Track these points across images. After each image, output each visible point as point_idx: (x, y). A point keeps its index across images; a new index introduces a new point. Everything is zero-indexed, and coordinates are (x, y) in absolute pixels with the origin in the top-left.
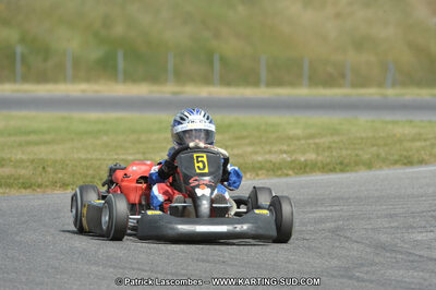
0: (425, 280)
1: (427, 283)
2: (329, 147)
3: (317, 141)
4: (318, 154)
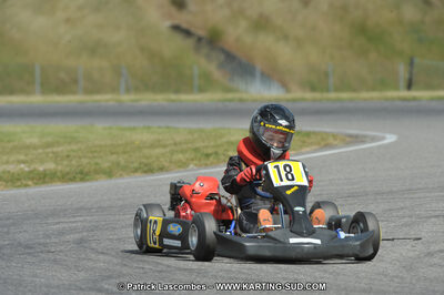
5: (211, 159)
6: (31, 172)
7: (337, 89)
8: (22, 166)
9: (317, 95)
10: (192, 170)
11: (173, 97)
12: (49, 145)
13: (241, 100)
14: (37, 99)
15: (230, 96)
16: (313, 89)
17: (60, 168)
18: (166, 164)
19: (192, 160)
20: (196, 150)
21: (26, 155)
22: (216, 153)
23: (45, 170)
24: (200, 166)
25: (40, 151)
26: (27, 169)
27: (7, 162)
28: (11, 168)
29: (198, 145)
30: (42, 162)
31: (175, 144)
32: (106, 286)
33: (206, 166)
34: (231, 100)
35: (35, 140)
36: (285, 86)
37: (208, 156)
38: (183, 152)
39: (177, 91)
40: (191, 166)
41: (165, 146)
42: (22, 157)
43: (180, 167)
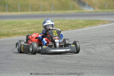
0: (65, 62)
1: (65, 63)
2: (38, 28)
3: (34, 26)
4: (35, 29)
5: (75, 28)
6: (28, 32)
7: (107, 9)
8: (26, 30)
9: (102, 10)
10: (70, 30)
11: (65, 12)
12: (33, 25)
13: (82, 12)
14: (30, 13)
15: (80, 11)
16: (101, 9)
17: (36, 30)
18: (63, 29)
19: (70, 28)
20: (71, 25)
21: (27, 27)
22: (76, 26)
23: (32, 31)
24: (72, 29)
25: (31, 26)
26: (27, 31)
27: (22, 29)
28: (23, 31)
29: (71, 24)
30: (31, 29)
31: (65, 24)
32: (47, 61)
33: (73, 29)
34: (80, 12)
35: (29, 24)
36: (94, 8)
37: (74, 27)
38: (67, 26)
39: (66, 10)
40: (69, 30)
41: (62, 25)
42: (26, 28)
43: (66, 30)
